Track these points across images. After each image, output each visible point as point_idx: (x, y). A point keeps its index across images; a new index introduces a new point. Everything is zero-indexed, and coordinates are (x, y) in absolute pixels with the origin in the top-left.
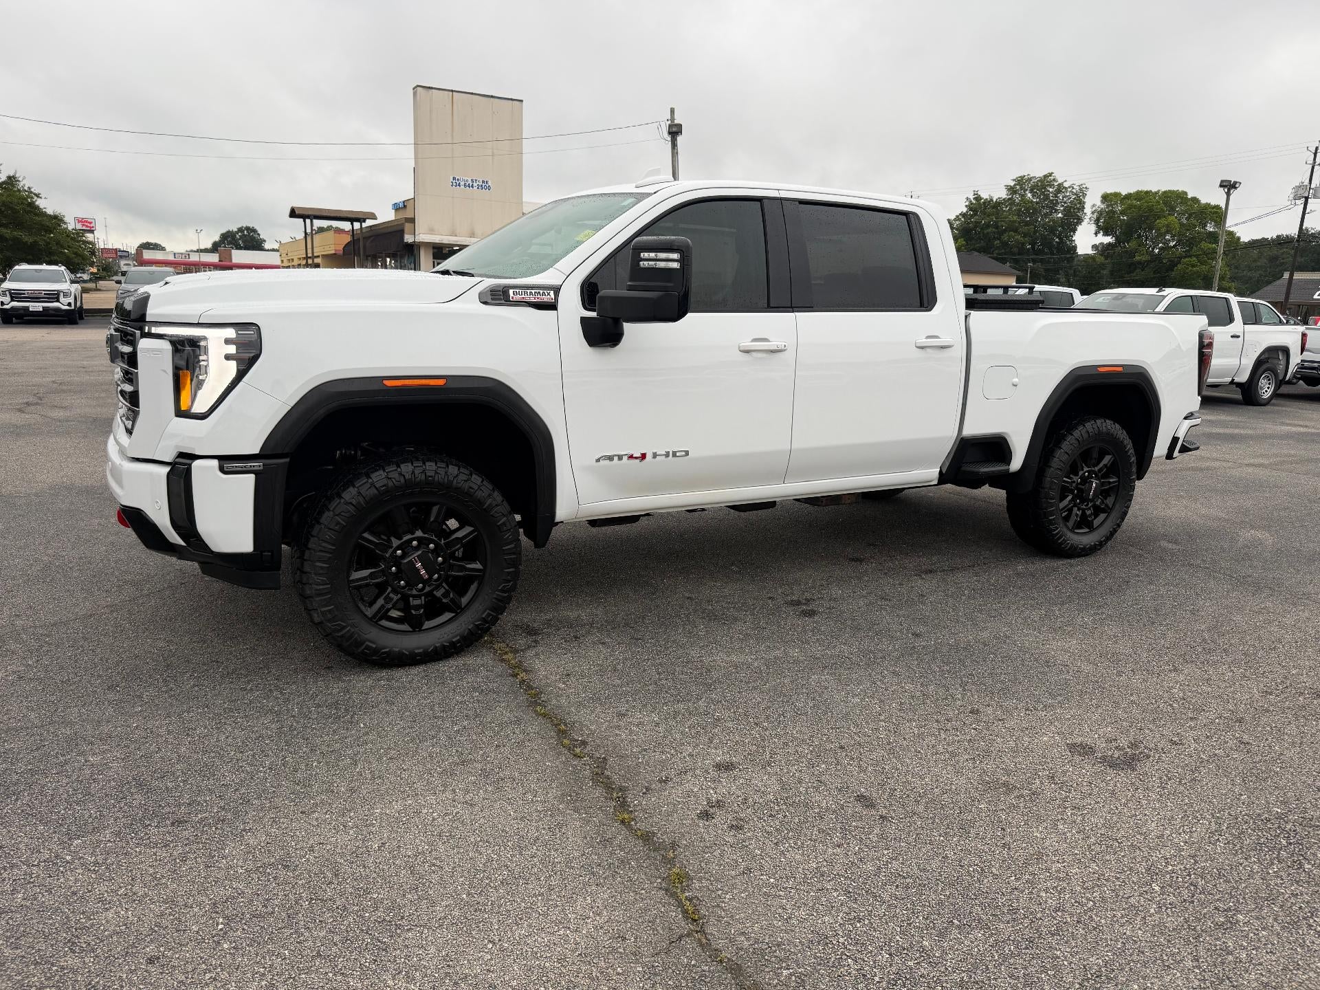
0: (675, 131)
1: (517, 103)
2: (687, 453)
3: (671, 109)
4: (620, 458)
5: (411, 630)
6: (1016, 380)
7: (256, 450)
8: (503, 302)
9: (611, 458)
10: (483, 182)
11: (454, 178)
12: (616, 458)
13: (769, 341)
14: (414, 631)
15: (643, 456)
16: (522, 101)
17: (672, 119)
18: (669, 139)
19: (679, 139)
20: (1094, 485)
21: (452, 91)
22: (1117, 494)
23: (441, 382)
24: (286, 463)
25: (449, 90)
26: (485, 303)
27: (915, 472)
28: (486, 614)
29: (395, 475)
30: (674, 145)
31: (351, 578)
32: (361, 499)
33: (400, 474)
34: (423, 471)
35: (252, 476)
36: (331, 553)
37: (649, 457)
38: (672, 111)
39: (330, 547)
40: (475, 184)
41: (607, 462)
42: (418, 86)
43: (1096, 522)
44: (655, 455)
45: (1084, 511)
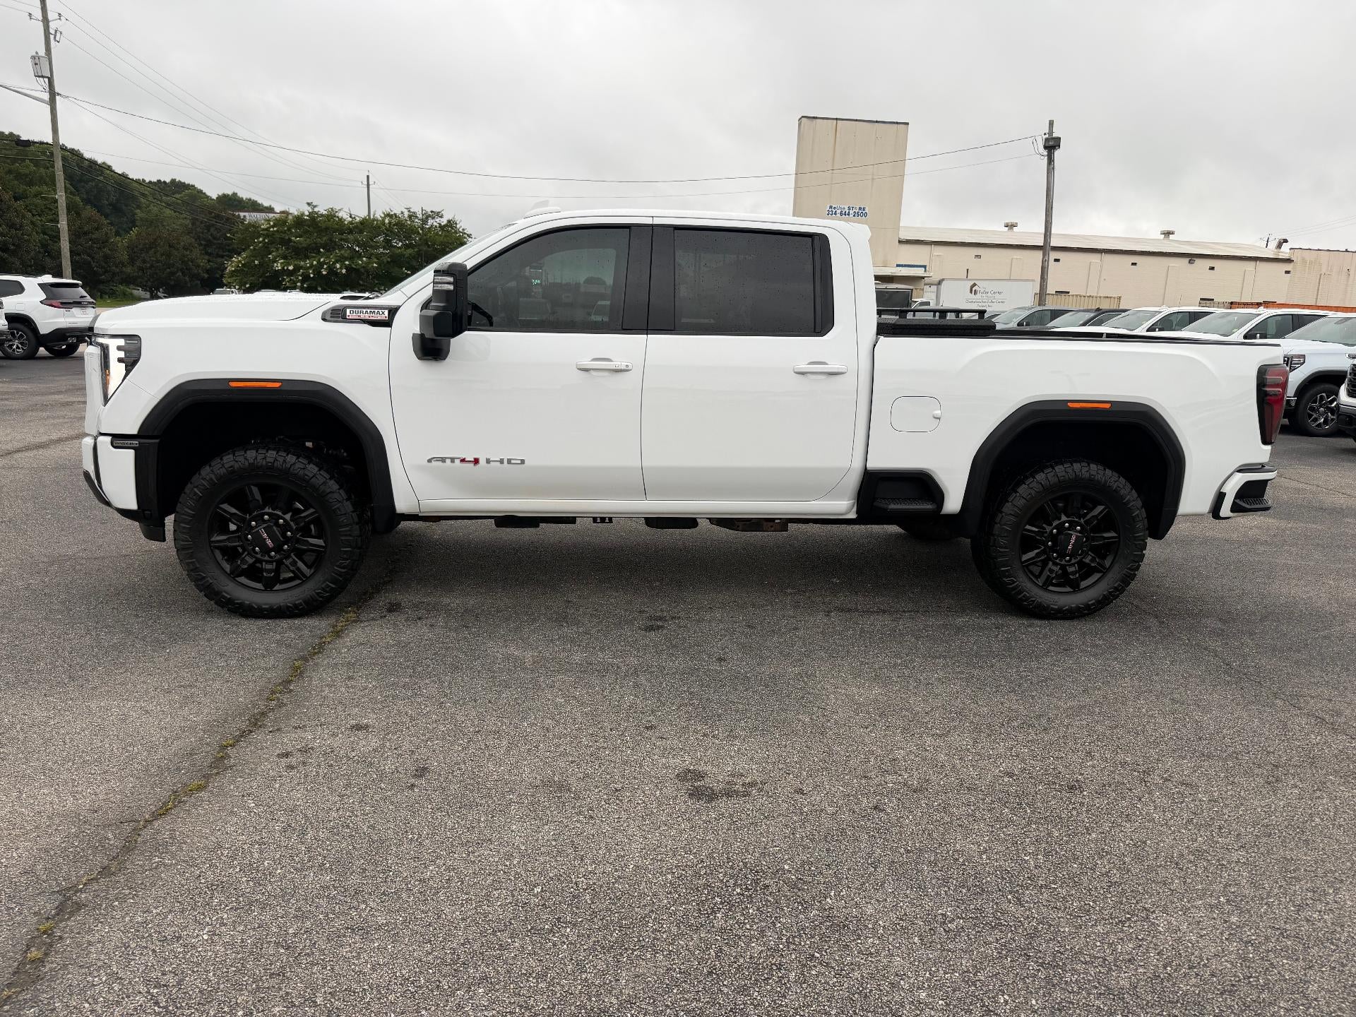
0: (1052, 145)
1: (903, 126)
2: (523, 462)
3: (1050, 121)
4: (453, 460)
5: (263, 589)
6: (938, 412)
7: (134, 431)
8: (340, 319)
9: (443, 460)
10: (860, 209)
11: (831, 207)
12: (448, 461)
13: (612, 361)
14: (266, 590)
15: (476, 461)
16: (907, 124)
17: (1051, 132)
18: (1045, 153)
19: (1057, 153)
20: (1074, 538)
21: (837, 119)
22: (1117, 553)
23: (277, 385)
24: (155, 443)
25: (833, 119)
26: (324, 319)
27: (813, 502)
28: (325, 584)
29: (241, 459)
30: (1051, 160)
31: (211, 540)
32: (213, 477)
33: (246, 459)
34: (265, 458)
35: (132, 452)
36: (191, 517)
37: (483, 461)
38: (1051, 123)
39: (191, 512)
40: (851, 212)
41: (440, 463)
42: (803, 117)
43: (1084, 584)
44: (488, 461)
45: (1063, 568)
